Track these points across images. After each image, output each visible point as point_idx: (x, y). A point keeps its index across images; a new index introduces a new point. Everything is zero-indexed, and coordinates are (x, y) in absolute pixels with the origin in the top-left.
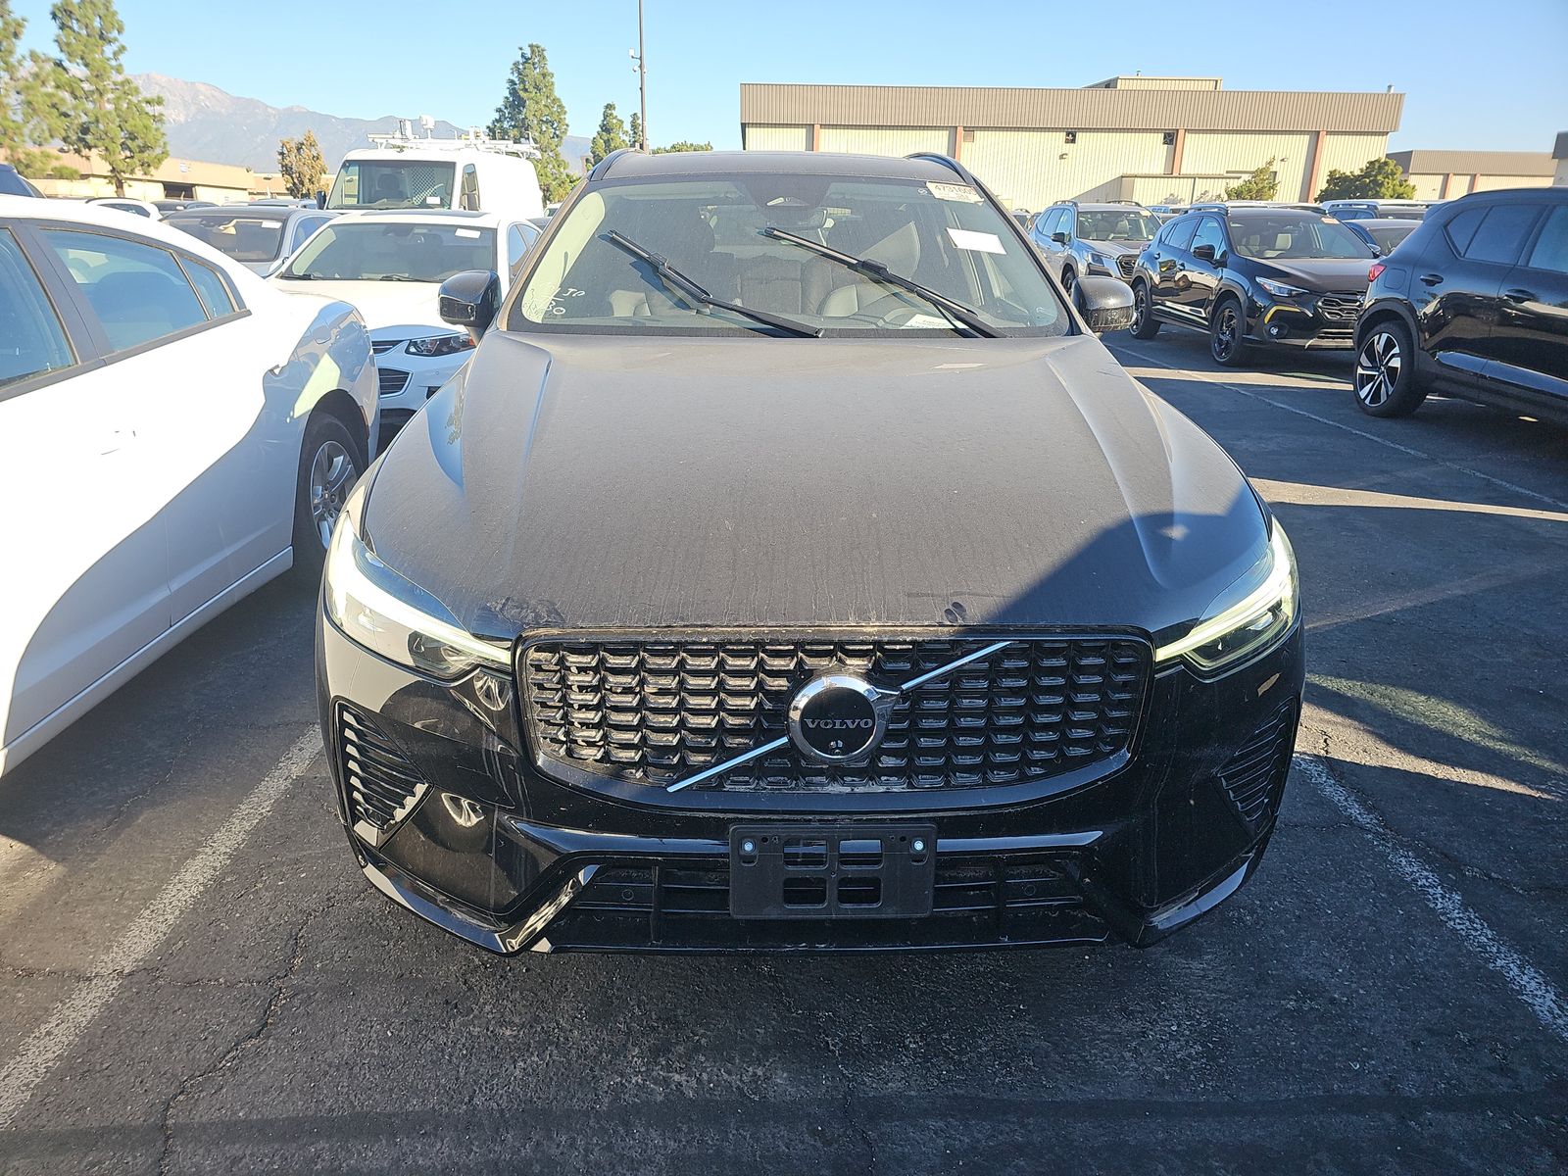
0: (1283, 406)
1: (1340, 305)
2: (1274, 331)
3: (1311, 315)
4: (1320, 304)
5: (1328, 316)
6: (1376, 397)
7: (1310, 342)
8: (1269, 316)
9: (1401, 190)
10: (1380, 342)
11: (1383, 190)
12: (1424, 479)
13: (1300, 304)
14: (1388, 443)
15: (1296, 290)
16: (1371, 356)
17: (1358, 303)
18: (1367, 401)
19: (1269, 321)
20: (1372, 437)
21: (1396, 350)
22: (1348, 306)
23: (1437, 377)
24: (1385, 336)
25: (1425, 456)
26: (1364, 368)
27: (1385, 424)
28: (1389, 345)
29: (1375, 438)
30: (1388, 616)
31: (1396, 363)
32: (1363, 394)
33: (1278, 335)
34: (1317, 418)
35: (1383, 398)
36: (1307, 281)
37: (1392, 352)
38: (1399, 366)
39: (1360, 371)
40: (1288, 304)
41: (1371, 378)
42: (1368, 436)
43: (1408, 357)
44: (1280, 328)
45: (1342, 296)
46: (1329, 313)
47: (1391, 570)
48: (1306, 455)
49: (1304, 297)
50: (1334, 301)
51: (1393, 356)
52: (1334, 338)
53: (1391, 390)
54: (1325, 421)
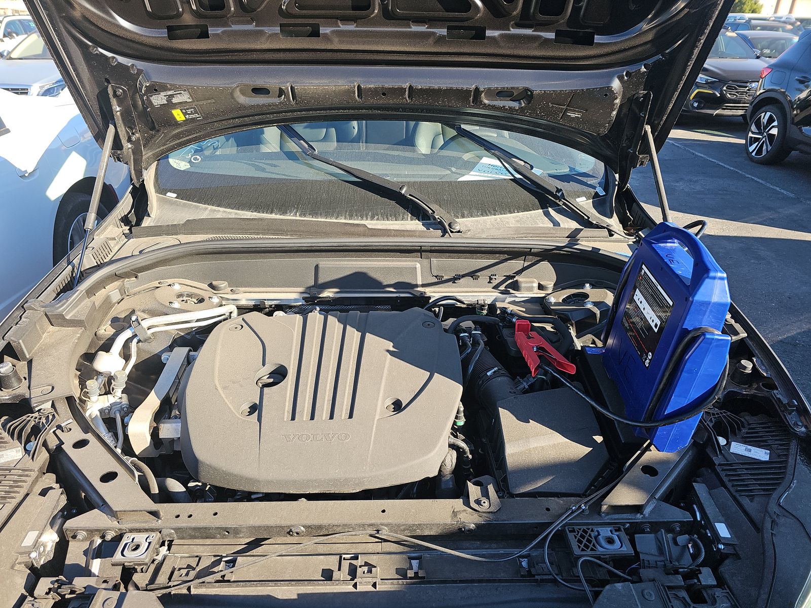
0: (701, 155)
1: (736, 89)
2: (696, 105)
3: (719, 95)
4: (725, 88)
5: (729, 96)
6: (759, 151)
7: (717, 112)
8: (693, 95)
9: (755, 7)
10: (765, 117)
11: (745, 6)
12: (796, 215)
13: (711, 88)
14: (768, 185)
15: (711, 79)
16: (758, 125)
17: (748, 88)
18: (754, 154)
19: (693, 99)
20: (758, 180)
21: (775, 123)
22: (742, 90)
23: (801, 142)
24: (768, 114)
25: (792, 195)
26: (753, 133)
27: (764, 169)
28: (771, 120)
29: (761, 181)
30: (793, 337)
31: (774, 131)
32: (751, 149)
33: (698, 108)
34: (723, 164)
35: (764, 153)
36: (717, 74)
37: (773, 124)
38: (776, 134)
39: (750, 135)
40: (705, 88)
41: (757, 140)
42: (756, 179)
43: (783, 128)
44: (699, 103)
45: (738, 84)
46: (730, 94)
47: (787, 294)
48: (720, 194)
49: (716, 84)
50: (733, 87)
51: (773, 127)
52: (731, 109)
53: (770, 148)
54: (729, 167)
